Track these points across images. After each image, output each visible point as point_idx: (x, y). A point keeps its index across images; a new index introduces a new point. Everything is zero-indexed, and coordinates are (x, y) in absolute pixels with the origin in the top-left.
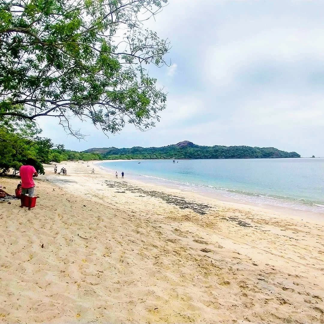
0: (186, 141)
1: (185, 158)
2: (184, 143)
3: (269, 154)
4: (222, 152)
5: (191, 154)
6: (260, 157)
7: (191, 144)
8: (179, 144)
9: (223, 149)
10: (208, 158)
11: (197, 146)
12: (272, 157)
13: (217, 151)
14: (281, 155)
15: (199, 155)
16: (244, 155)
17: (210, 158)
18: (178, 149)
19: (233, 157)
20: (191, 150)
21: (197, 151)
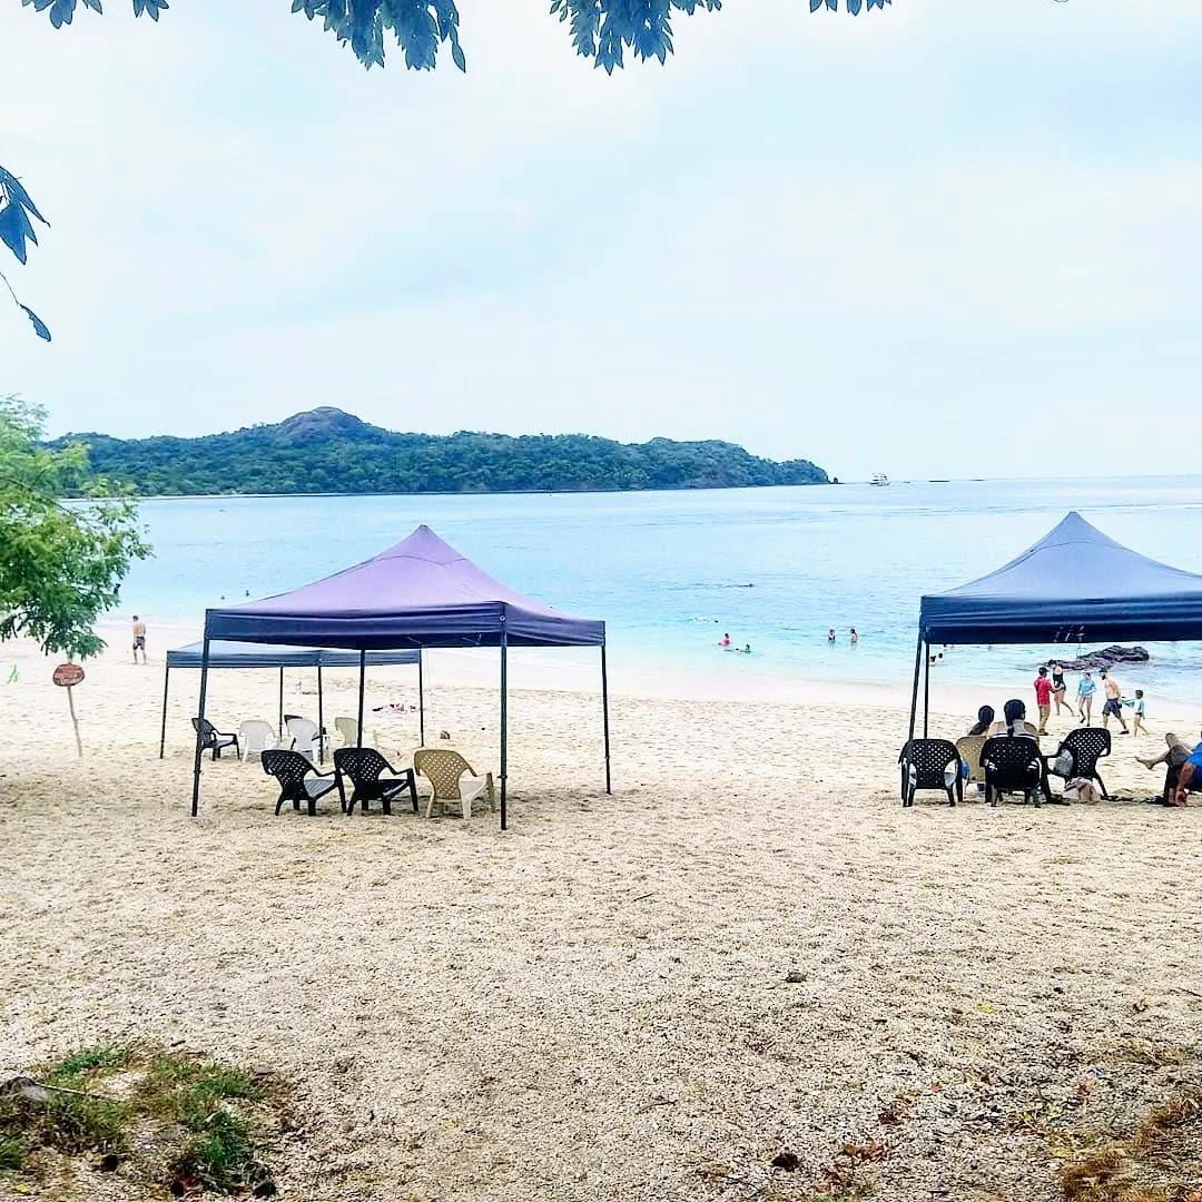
0: (325, 412)
1: (300, 489)
2: (314, 420)
3: (675, 470)
4: (478, 463)
5: (334, 471)
6: (635, 486)
7: (349, 427)
8: (291, 423)
9: (483, 451)
10: (409, 490)
11: (375, 436)
12: (688, 482)
13: (458, 456)
14: (731, 476)
15: (371, 476)
16: (569, 475)
17: (422, 489)
18: (285, 448)
19: (522, 484)
20: (341, 452)
21: (370, 456)
